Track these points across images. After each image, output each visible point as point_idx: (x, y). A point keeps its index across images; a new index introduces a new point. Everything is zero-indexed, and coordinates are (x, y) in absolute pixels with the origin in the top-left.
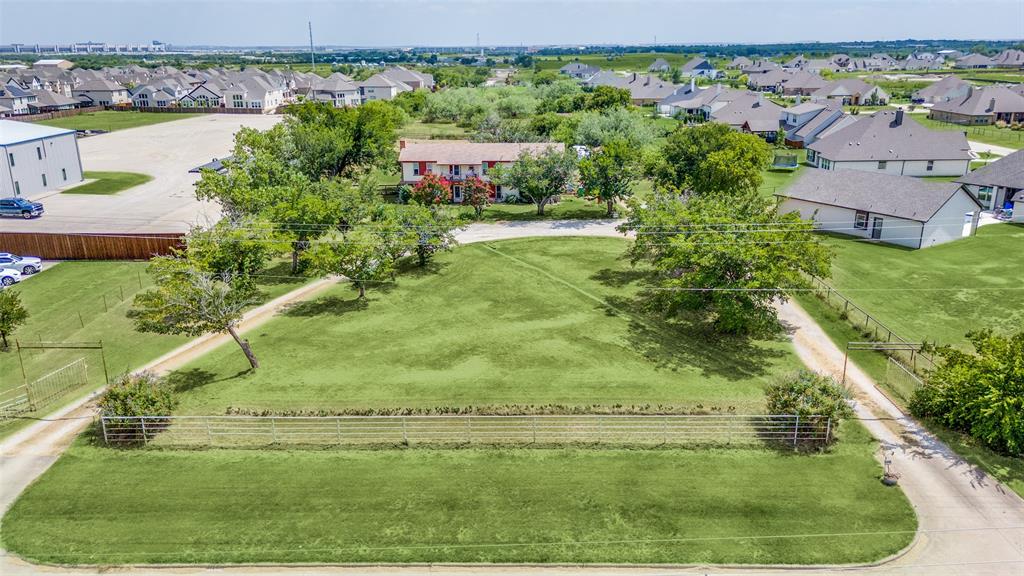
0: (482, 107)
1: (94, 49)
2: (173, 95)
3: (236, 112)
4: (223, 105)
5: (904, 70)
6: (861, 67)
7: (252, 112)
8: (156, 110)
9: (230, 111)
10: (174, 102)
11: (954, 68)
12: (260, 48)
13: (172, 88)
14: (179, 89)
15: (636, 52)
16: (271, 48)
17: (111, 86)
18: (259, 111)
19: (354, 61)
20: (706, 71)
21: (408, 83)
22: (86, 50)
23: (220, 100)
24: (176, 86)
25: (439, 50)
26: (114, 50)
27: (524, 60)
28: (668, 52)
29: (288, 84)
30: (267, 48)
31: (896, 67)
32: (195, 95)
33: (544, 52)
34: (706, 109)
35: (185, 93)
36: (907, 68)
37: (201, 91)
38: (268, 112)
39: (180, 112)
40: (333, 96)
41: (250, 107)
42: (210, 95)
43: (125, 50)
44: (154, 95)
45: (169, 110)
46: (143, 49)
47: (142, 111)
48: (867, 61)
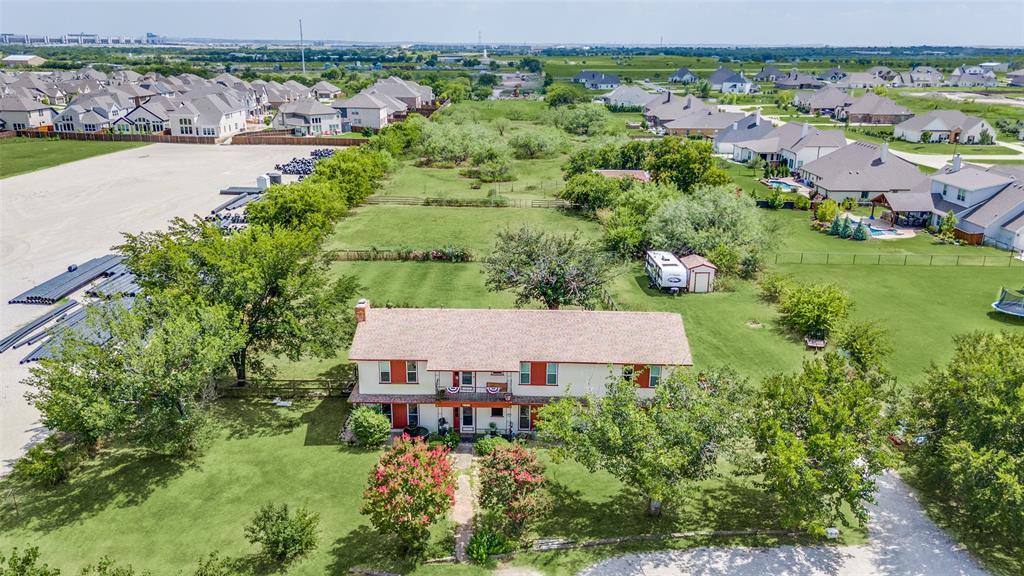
0: (495, 151)
1: (85, 41)
2: (106, 117)
3: (183, 140)
4: (168, 132)
5: (956, 86)
6: (907, 82)
7: (202, 141)
8: (81, 137)
9: (176, 140)
10: (106, 126)
11: (1012, 85)
12: (256, 41)
13: (105, 107)
14: (114, 108)
15: (644, 54)
16: (268, 42)
17: (28, 102)
18: (211, 141)
19: (350, 60)
20: (739, 85)
21: (402, 99)
22: (77, 41)
23: (164, 124)
24: (110, 105)
25: (440, 47)
26: (106, 41)
27: (531, 65)
28: (678, 54)
29: (258, 100)
30: (264, 42)
31: (946, 82)
32: (132, 117)
33: (549, 52)
34: (787, 155)
35: (123, 113)
36: (959, 84)
37: (141, 113)
38: (222, 142)
39: (111, 140)
40: (307, 121)
41: (202, 134)
42: (151, 119)
43: (117, 42)
44: (81, 116)
45: (98, 138)
46: (136, 41)
47: (62, 138)
48: (915, 76)
